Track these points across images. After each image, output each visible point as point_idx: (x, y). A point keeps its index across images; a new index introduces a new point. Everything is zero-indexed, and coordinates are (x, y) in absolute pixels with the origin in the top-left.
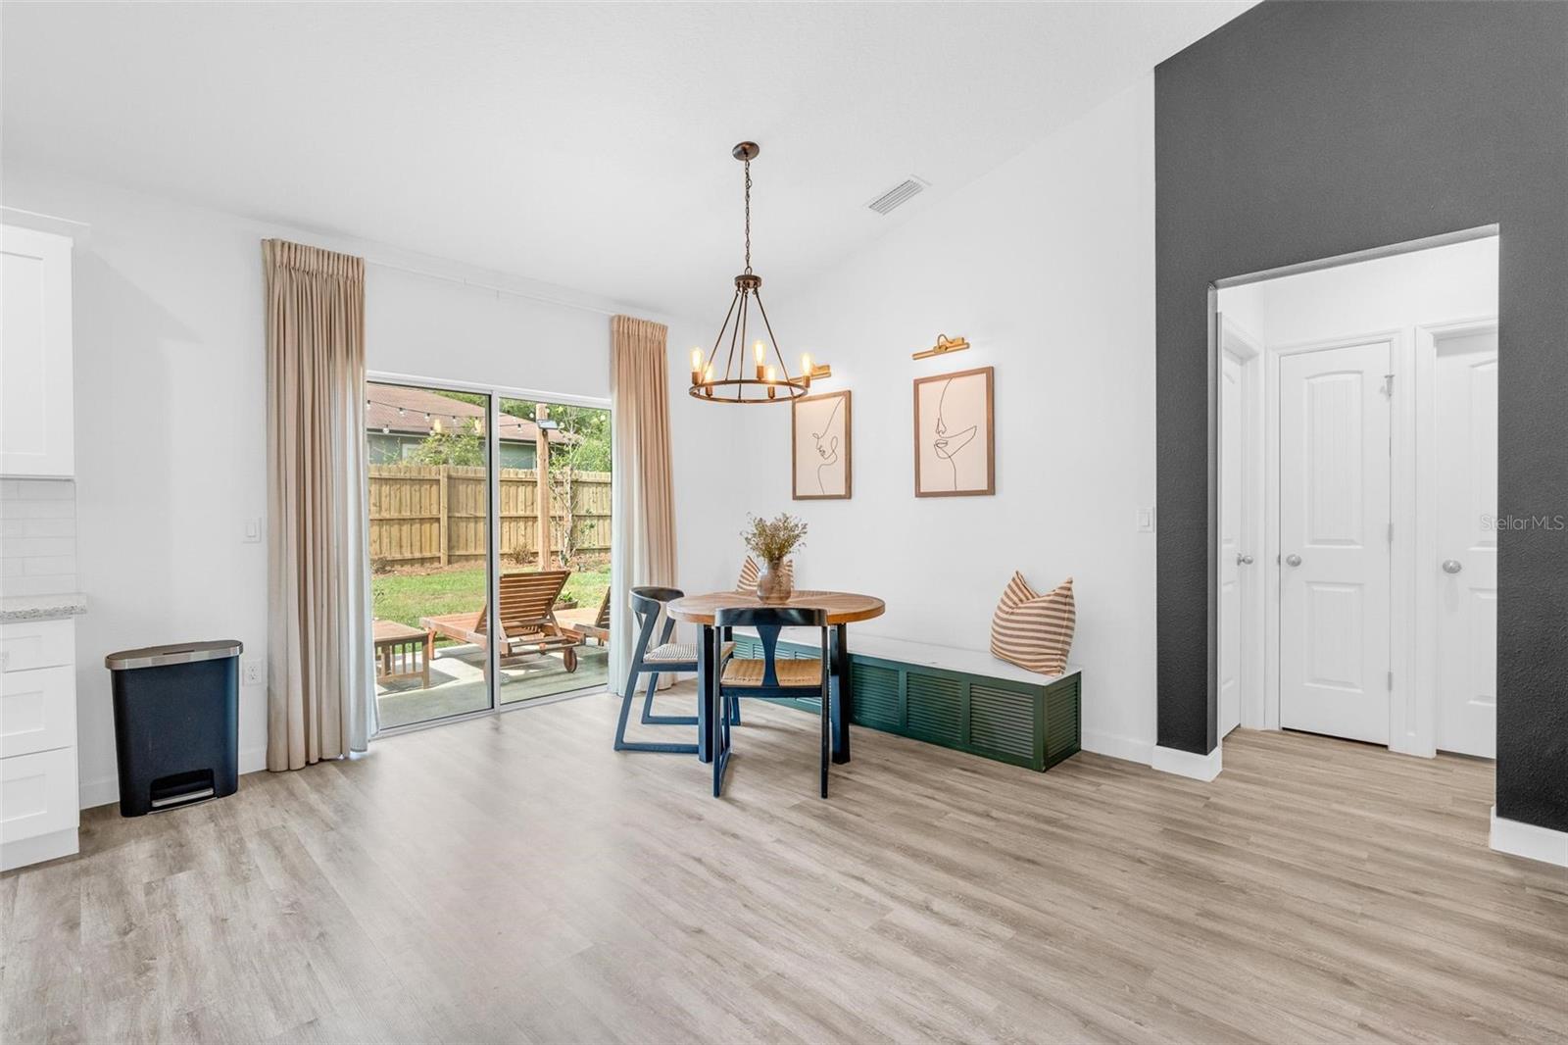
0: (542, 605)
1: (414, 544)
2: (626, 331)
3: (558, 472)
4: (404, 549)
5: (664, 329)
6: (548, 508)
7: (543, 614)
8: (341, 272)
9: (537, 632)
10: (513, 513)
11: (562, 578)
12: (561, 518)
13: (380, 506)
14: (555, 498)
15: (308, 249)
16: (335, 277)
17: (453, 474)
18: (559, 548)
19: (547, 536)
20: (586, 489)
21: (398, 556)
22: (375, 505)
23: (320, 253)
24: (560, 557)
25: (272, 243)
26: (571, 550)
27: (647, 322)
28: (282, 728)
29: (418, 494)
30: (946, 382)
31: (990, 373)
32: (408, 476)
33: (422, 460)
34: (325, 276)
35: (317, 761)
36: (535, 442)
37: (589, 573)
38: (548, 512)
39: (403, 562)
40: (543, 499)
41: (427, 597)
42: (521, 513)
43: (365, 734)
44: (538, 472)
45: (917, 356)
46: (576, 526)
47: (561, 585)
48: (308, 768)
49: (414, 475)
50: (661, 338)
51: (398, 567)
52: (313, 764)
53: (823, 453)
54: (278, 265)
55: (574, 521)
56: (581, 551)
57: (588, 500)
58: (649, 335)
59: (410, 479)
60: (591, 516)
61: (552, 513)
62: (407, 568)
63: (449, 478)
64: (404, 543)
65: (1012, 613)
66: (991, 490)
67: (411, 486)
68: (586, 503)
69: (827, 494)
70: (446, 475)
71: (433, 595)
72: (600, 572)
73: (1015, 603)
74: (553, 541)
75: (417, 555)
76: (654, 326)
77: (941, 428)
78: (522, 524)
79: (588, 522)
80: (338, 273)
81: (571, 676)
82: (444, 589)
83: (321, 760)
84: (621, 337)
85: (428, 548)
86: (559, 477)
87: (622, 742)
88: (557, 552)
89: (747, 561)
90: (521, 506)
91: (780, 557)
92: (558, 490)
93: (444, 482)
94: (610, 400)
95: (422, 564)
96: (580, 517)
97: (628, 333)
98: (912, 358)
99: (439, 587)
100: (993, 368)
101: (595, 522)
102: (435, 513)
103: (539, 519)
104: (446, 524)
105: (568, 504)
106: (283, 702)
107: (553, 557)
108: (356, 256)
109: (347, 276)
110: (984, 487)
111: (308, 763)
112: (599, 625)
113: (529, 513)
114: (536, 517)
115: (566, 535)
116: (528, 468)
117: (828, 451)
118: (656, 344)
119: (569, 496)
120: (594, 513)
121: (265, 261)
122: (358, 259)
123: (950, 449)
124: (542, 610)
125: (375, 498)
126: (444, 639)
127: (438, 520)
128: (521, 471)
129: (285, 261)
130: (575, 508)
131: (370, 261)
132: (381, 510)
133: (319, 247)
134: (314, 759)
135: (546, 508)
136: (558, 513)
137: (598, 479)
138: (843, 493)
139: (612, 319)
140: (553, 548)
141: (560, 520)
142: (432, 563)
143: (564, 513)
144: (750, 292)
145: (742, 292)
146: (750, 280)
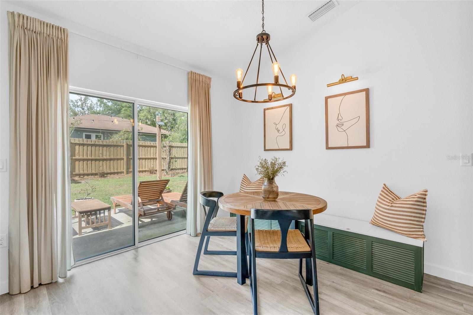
0: (158, 193)
1: (115, 167)
2: (194, 78)
3: (164, 143)
4: (111, 169)
5: (210, 79)
6: (161, 155)
7: (158, 197)
8: (54, 34)
9: (156, 203)
10: (149, 157)
11: (166, 183)
12: (165, 158)
13: (103, 154)
14: (163, 152)
15: (34, 19)
16: (51, 36)
17: (129, 143)
18: (165, 168)
19: (160, 165)
20: (174, 149)
21: (109, 172)
22: (101, 154)
23: (42, 23)
24: (165, 172)
25: (13, 13)
26: (169, 169)
27: (203, 75)
28: (16, 271)
29: (116, 150)
30: (342, 97)
31: (367, 91)
32: (113, 144)
33: (118, 139)
34: (45, 35)
35: (38, 286)
36: (156, 134)
37: (175, 177)
38: (161, 156)
39: (111, 173)
40: (159, 151)
41: (117, 187)
42: (152, 157)
43: (65, 268)
44: (157, 143)
45: (329, 85)
46: (170, 161)
47: (166, 185)
48: (32, 291)
49: (115, 144)
50: (209, 82)
51: (109, 175)
52: (35, 288)
53: (278, 131)
54: (16, 25)
55: (170, 159)
56: (172, 169)
57: (175, 153)
58: (204, 81)
59: (113, 145)
60: (176, 158)
61: (162, 157)
62: (112, 176)
63: (127, 145)
64: (111, 166)
65: (392, 206)
66: (368, 146)
67: (114, 147)
68: (174, 153)
69: (280, 148)
70: (126, 144)
71: (119, 186)
72: (179, 177)
73: (390, 201)
74: (162, 166)
75: (116, 171)
76: (206, 77)
77: (340, 118)
78: (152, 160)
79: (174, 160)
80: (53, 35)
81: (170, 222)
82: (124, 184)
83: (40, 285)
84: (192, 80)
85: (120, 168)
86: (165, 145)
87: (197, 270)
88: (164, 170)
89: (244, 176)
90: (152, 154)
91: (273, 179)
92: (165, 149)
93: (125, 146)
94: (187, 108)
95: (118, 174)
96: (172, 158)
97: (195, 79)
98: (326, 86)
99: (122, 183)
100: (368, 88)
101: (177, 160)
102: (122, 157)
103: (157, 159)
104: (126, 160)
105: (168, 154)
106: (17, 257)
107: (163, 171)
108: (63, 27)
109: (58, 37)
110: (365, 144)
111: (32, 287)
112: (181, 200)
113: (154, 157)
114: (156, 158)
115: (167, 164)
116: (154, 142)
117: (281, 130)
118: (207, 85)
119: (168, 151)
120: (177, 156)
121: (9, 23)
122: (64, 29)
123: (344, 127)
124: (158, 195)
125: (101, 152)
126: (119, 205)
127: (123, 159)
128: (152, 142)
129: (21, 24)
130: (170, 155)
131: (71, 30)
132: (103, 155)
133: (41, 20)
134: (36, 285)
135: (160, 155)
136: (164, 157)
137: (178, 145)
138: (289, 148)
139: (188, 73)
140: (163, 168)
141: (165, 159)
142: (121, 174)
143: (166, 157)
144: (264, 44)
145: (260, 44)
146: (265, 37)
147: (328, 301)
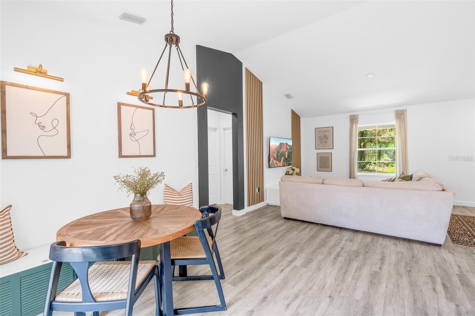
30: (135, 108)
77: (133, 127)
117: (49, 127)
123: (137, 137)
144: (174, 46)
145: (168, 46)
146: (174, 38)
147: (206, 272)
